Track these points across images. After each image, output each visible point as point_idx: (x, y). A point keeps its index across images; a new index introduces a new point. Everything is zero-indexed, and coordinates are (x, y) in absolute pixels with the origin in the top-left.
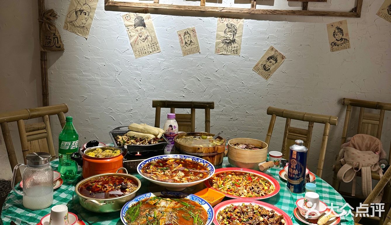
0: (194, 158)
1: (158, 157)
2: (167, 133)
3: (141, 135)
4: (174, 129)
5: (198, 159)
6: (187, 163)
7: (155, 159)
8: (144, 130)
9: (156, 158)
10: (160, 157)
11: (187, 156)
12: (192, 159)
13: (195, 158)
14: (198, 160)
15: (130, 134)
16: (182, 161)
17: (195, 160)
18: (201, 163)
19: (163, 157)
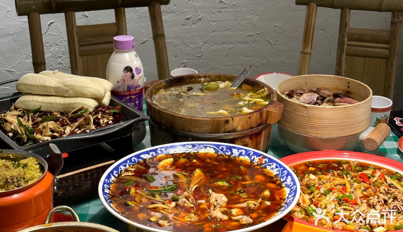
0: (218, 146)
1: (130, 159)
2: (119, 87)
3: (60, 104)
4: (136, 77)
5: (230, 149)
6: (208, 163)
7: (125, 166)
8: (65, 88)
9: (126, 161)
10: (135, 156)
11: (200, 145)
12: (214, 149)
13: (220, 145)
14: (231, 151)
15: (26, 103)
16: (195, 161)
17: (223, 152)
18: (242, 158)
19: (142, 156)
